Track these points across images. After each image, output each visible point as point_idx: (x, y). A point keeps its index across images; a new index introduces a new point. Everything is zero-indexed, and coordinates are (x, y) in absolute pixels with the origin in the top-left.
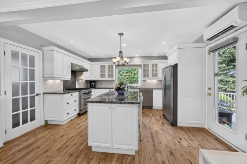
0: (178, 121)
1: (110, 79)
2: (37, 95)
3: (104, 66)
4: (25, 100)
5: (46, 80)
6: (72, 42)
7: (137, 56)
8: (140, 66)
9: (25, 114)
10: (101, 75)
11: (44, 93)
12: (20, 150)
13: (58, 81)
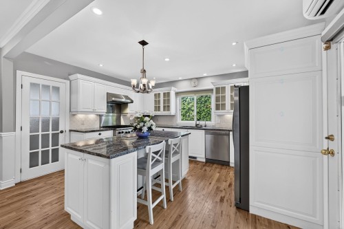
0: (251, 203)
1: (166, 113)
2: (62, 132)
3: (159, 94)
4: (45, 137)
5: (74, 115)
6: (101, 65)
7: (205, 75)
8: (211, 90)
9: (45, 153)
10: (156, 107)
11: (70, 131)
12: (17, 195)
13: (92, 116)
